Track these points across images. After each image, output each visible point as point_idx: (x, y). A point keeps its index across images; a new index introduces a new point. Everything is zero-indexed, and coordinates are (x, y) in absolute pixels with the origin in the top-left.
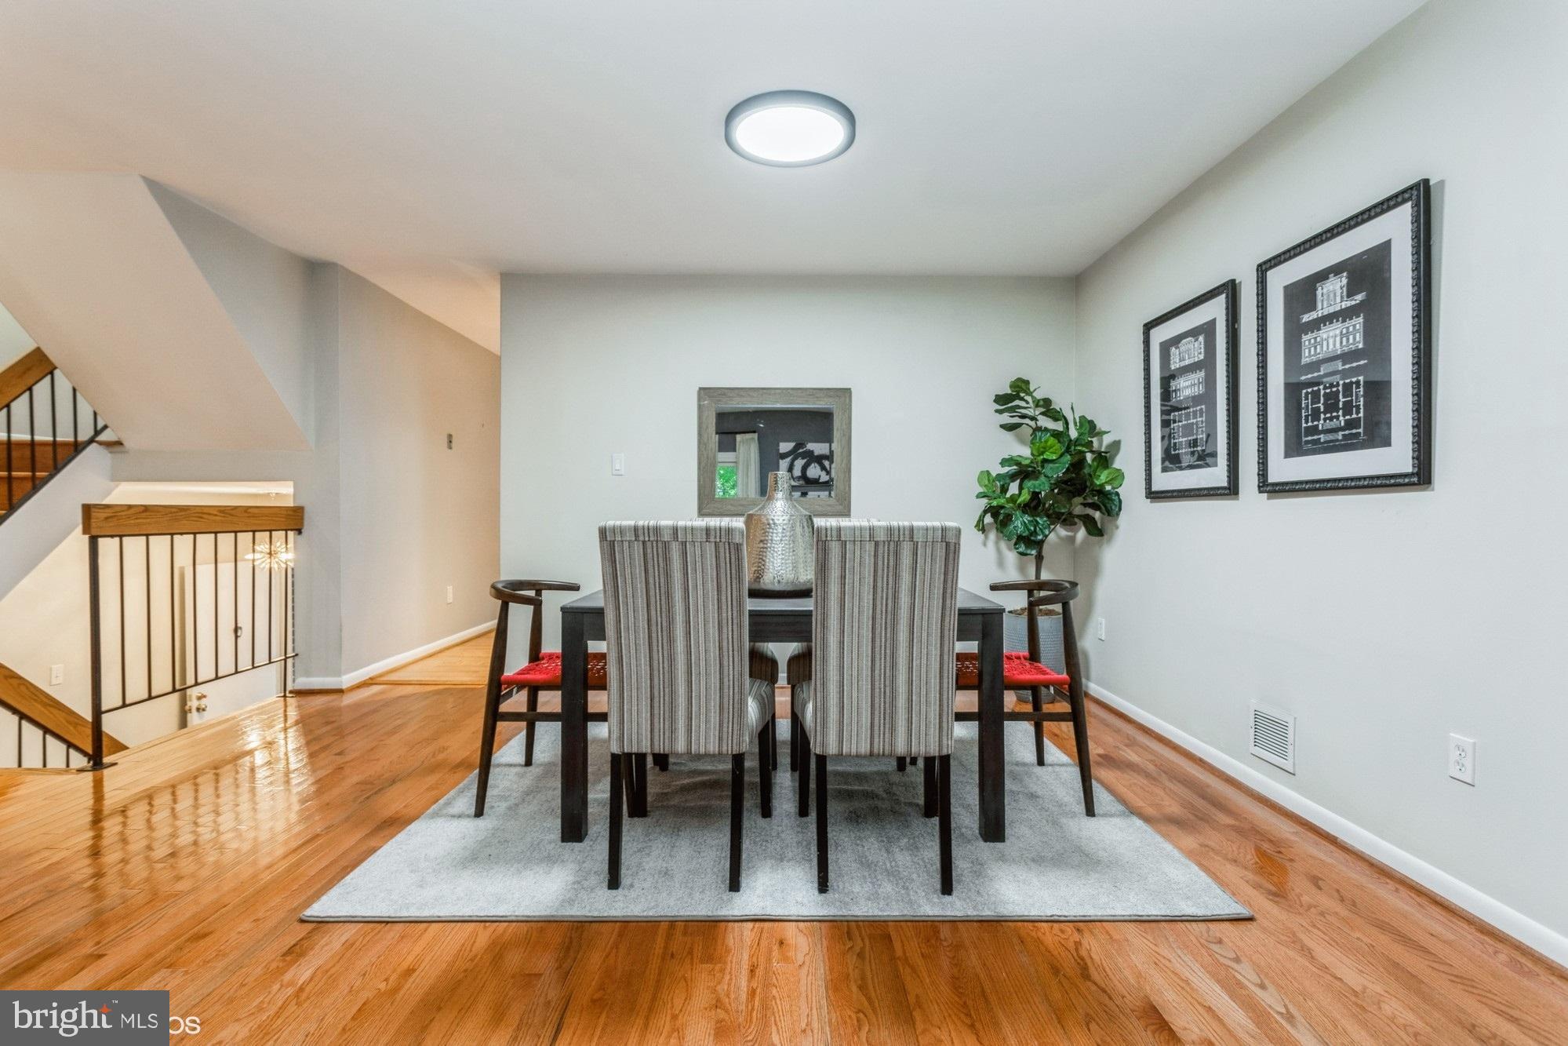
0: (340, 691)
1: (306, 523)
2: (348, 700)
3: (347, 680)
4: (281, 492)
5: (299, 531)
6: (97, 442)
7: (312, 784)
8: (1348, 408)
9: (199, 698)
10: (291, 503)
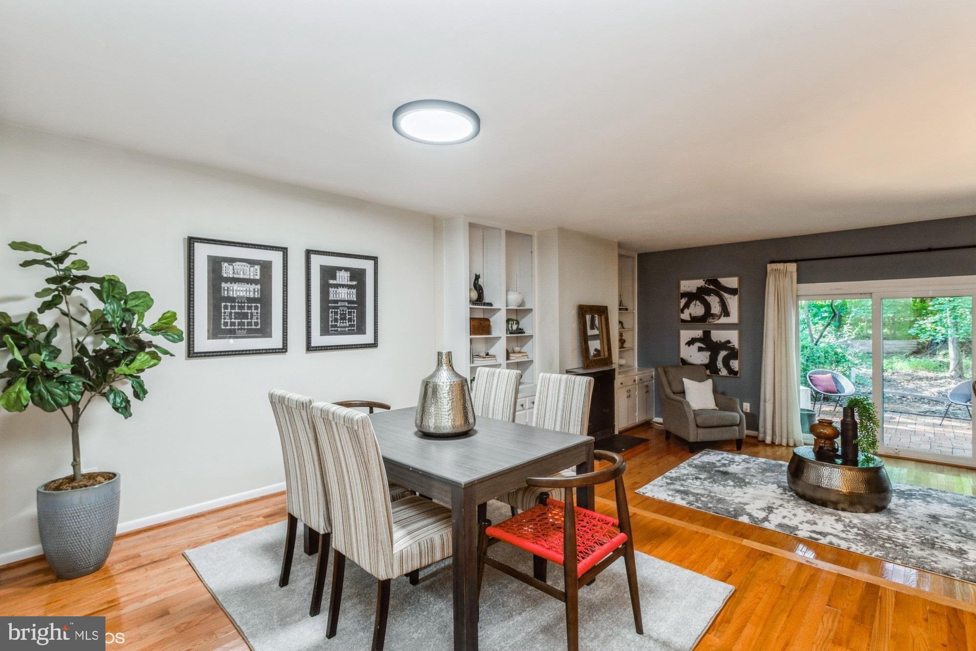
8: (350, 320)
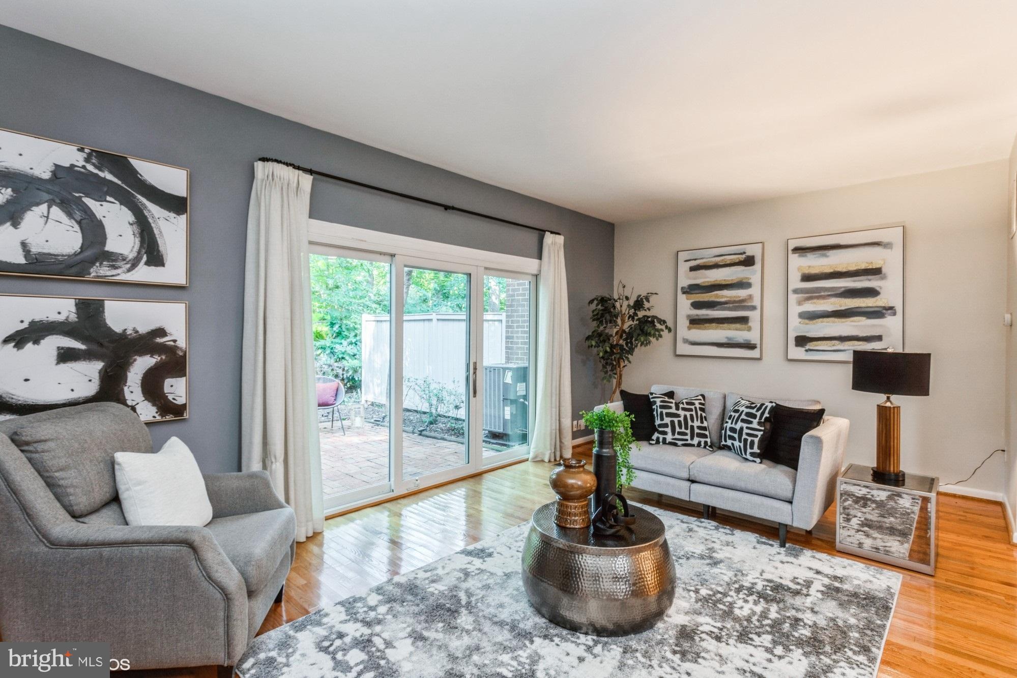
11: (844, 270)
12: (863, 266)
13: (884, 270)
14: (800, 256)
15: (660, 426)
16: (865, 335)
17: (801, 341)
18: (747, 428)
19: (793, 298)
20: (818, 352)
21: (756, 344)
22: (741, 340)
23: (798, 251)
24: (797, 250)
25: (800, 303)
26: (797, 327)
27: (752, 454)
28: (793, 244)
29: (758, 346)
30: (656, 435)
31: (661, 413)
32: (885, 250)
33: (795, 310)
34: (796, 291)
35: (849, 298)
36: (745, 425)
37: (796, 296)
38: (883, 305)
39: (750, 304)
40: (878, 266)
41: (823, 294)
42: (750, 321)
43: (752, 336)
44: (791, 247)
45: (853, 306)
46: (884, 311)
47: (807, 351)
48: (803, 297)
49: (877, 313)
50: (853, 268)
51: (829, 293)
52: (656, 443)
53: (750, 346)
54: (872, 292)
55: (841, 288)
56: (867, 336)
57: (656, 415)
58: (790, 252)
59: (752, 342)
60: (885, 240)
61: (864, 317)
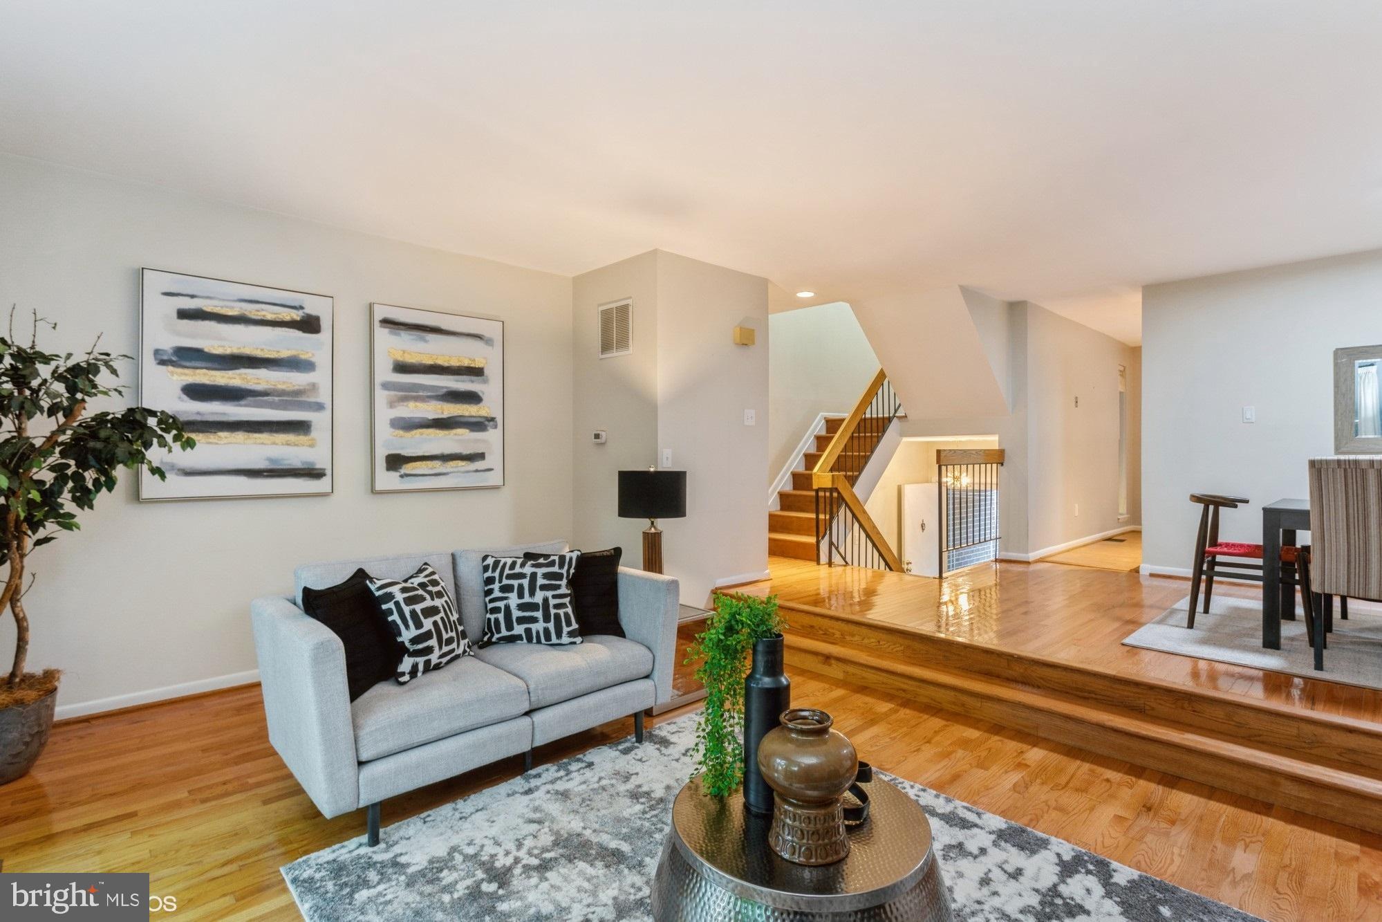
0: (1028, 563)
1: (1006, 458)
2: (1032, 568)
3: (1032, 556)
4: (991, 442)
5: (1002, 464)
6: (897, 417)
7: (1066, 599)
9: (908, 564)
10: (996, 447)
11: (446, 364)
12: (466, 363)
13: (486, 372)
14: (391, 333)
15: (414, 641)
16: (468, 452)
17: (395, 462)
18: (554, 597)
19: (381, 396)
20: (417, 478)
21: (324, 469)
22: (297, 463)
23: (389, 325)
24: (386, 322)
25: (391, 405)
26: (389, 441)
27: (571, 634)
28: (379, 314)
29: (328, 472)
30: (406, 664)
31: (413, 613)
32: (485, 346)
33: (384, 414)
34: (386, 386)
35: (452, 402)
36: (549, 594)
37: (387, 393)
38: (486, 415)
39: (312, 399)
40: (481, 365)
41: (421, 394)
42: (312, 428)
43: (316, 455)
44: (378, 316)
45: (456, 414)
46: (487, 423)
47: (402, 476)
48: (396, 395)
49: (478, 425)
50: (454, 363)
51: (429, 394)
52: (412, 677)
53: (313, 473)
54: (472, 398)
55: (443, 387)
56: (470, 454)
57: (399, 622)
58: (377, 324)
59: (318, 466)
60: (486, 334)
61: (467, 428)
